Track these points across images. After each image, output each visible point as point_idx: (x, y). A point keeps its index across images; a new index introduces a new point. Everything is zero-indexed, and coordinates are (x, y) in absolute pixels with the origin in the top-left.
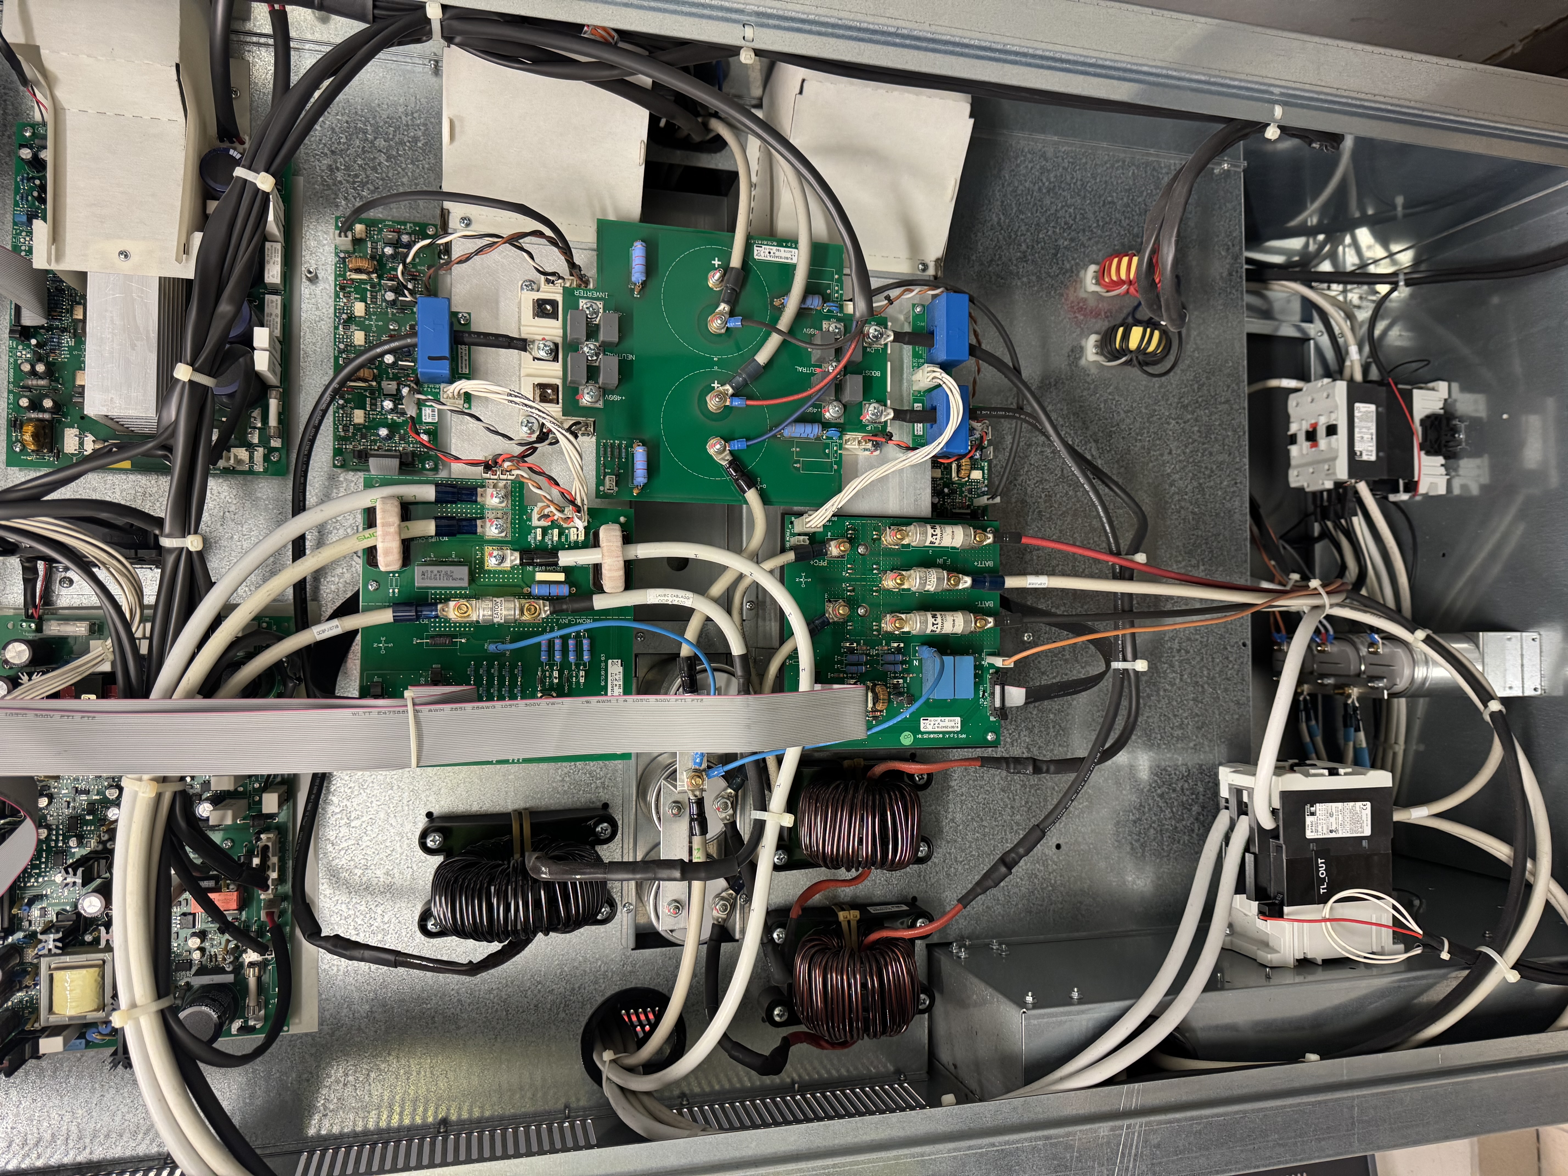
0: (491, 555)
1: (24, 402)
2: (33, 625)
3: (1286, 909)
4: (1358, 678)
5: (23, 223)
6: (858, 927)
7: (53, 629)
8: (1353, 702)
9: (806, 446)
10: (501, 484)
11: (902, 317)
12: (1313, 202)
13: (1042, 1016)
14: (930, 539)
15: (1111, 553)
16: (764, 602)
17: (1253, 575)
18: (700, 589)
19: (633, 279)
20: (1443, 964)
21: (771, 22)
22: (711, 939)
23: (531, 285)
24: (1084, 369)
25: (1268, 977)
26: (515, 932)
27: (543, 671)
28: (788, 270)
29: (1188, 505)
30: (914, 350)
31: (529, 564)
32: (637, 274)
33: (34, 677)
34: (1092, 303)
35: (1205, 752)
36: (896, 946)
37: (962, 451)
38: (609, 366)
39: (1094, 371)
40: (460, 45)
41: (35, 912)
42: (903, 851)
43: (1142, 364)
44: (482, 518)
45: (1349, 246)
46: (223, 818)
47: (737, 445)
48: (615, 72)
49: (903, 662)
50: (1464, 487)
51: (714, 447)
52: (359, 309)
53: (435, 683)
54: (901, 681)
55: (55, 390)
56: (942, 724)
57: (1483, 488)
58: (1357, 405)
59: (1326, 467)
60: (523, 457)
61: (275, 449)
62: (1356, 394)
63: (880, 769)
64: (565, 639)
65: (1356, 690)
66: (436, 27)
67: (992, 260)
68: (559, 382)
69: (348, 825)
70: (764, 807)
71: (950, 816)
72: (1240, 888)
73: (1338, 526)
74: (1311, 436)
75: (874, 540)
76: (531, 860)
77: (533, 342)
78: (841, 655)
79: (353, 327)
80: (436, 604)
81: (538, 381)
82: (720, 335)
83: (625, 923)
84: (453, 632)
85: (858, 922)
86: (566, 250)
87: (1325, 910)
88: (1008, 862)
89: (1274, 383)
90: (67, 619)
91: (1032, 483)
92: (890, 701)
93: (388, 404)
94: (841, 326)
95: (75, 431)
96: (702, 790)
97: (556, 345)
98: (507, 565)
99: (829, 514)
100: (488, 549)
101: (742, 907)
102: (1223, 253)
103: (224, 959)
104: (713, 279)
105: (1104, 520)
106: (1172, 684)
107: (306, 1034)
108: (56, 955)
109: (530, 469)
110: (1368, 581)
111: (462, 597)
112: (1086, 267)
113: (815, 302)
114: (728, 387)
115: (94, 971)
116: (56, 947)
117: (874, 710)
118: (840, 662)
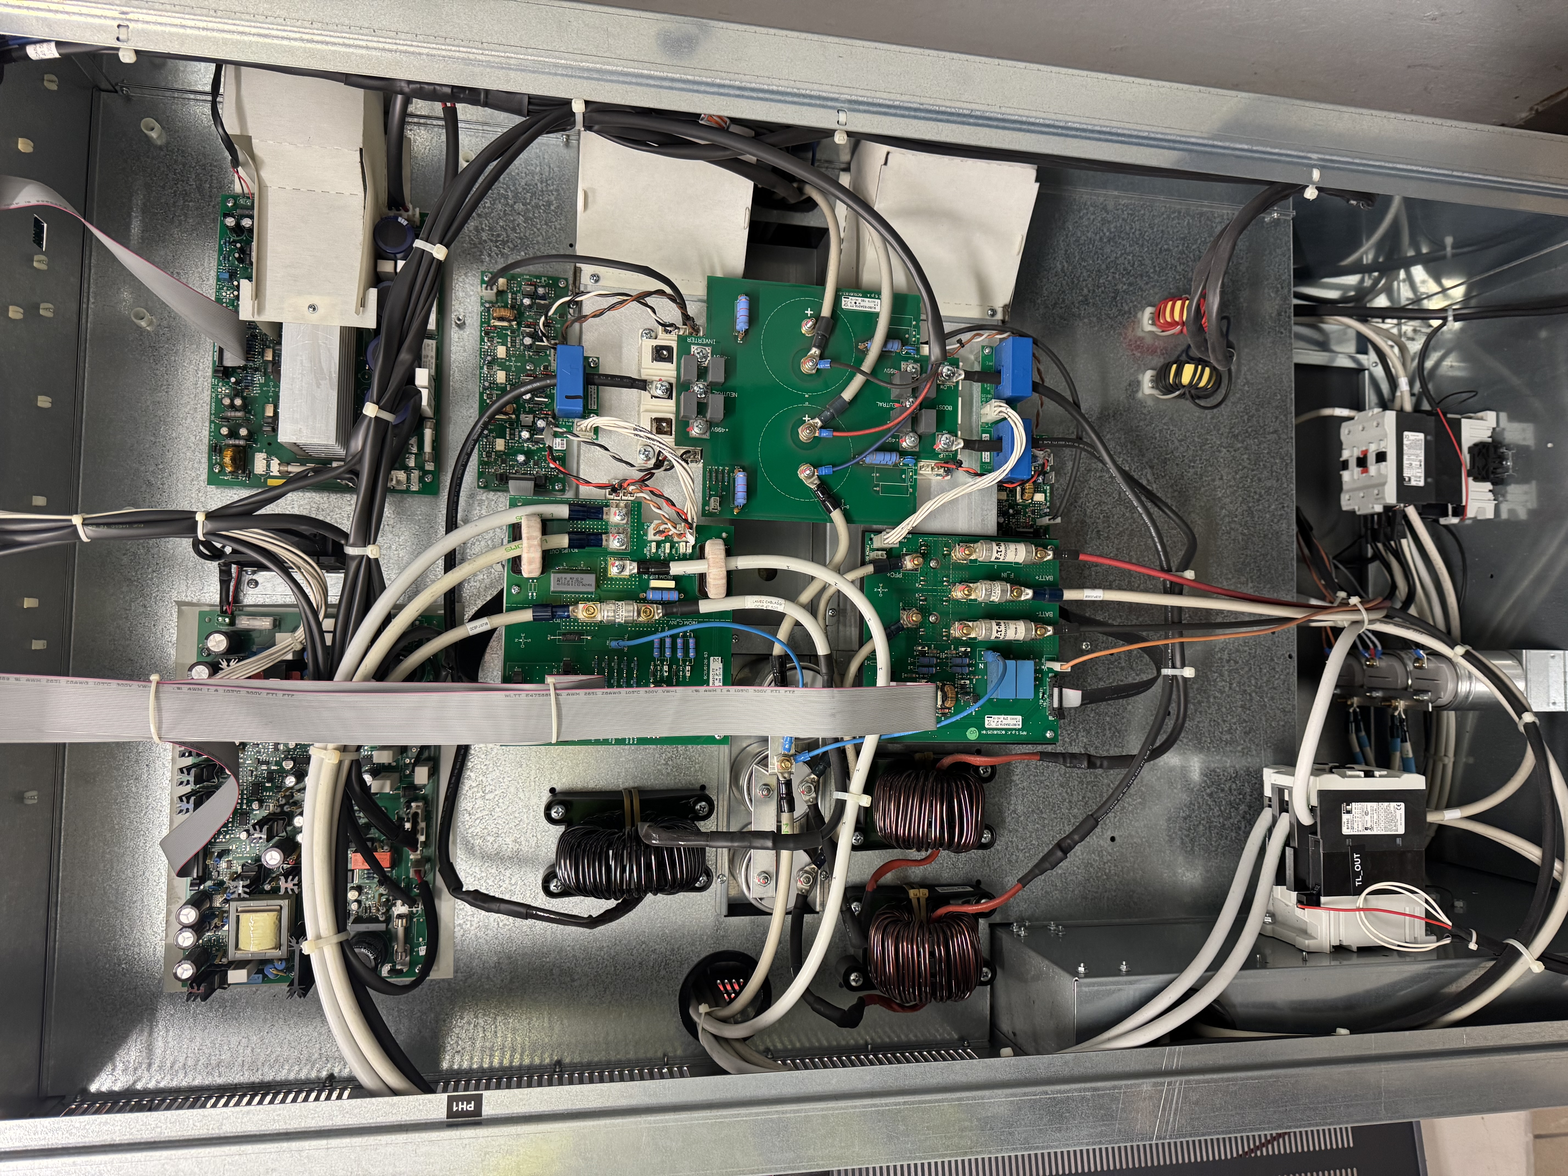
0: (613, 565)
1: (224, 431)
2: (227, 620)
3: (1323, 899)
4: (1404, 692)
5: (225, 280)
6: (927, 904)
7: (244, 623)
8: (1400, 714)
9: (885, 472)
10: (622, 504)
11: (972, 357)
12: (1368, 238)
13: (1093, 984)
14: (995, 555)
15: (1162, 570)
16: (845, 610)
17: (1299, 591)
18: (791, 596)
19: (738, 328)
20: (1471, 954)
21: (861, 107)
22: (795, 907)
23: (650, 333)
24: (1141, 403)
25: (1305, 960)
26: (629, 890)
27: (655, 665)
28: (871, 318)
29: (1238, 526)
30: (982, 387)
31: (645, 573)
32: (741, 324)
33: (232, 663)
34: (1149, 340)
35: (1252, 756)
36: (962, 921)
37: (1025, 477)
38: (716, 403)
39: (1150, 403)
40: (598, 132)
41: (223, 865)
42: (968, 835)
43: (1193, 398)
44: (606, 533)
45: (1404, 281)
46: (382, 787)
47: (825, 471)
48: (728, 153)
49: (969, 665)
50: (1511, 511)
51: (804, 473)
52: (501, 352)
53: (566, 673)
54: (968, 682)
55: (248, 420)
56: (1005, 722)
57: (1531, 513)
58: (1406, 433)
59: (1376, 492)
60: (643, 481)
61: (429, 472)
62: (1404, 424)
63: (948, 761)
64: (674, 638)
65: (1402, 702)
66: (579, 119)
67: (1056, 304)
68: (672, 417)
69: (483, 797)
70: (845, 789)
71: (1012, 808)
72: (1280, 879)
73: (1387, 547)
74: (1362, 462)
75: (945, 555)
76: (643, 829)
77: (652, 382)
78: (914, 657)
79: (496, 367)
80: (568, 606)
81: (655, 415)
82: (811, 375)
83: (718, 892)
84: (581, 630)
85: (927, 899)
86: (682, 305)
87: (1360, 901)
88: (1064, 848)
89: (1327, 412)
90: (254, 615)
91: (1091, 505)
92: (957, 699)
93: (525, 435)
94: (917, 366)
95: (263, 455)
96: (790, 773)
97: (671, 385)
98: (627, 573)
99: (905, 532)
100: (611, 560)
101: (822, 883)
102: (1273, 295)
103: (378, 910)
104: (806, 327)
105: (1156, 540)
106: (1222, 692)
107: (443, 980)
108: (244, 899)
109: (652, 492)
110: (1417, 598)
111: (589, 600)
112: (1143, 309)
113: (895, 346)
114: (817, 420)
115: (273, 914)
116: (245, 892)
117: (943, 707)
118: (913, 664)
